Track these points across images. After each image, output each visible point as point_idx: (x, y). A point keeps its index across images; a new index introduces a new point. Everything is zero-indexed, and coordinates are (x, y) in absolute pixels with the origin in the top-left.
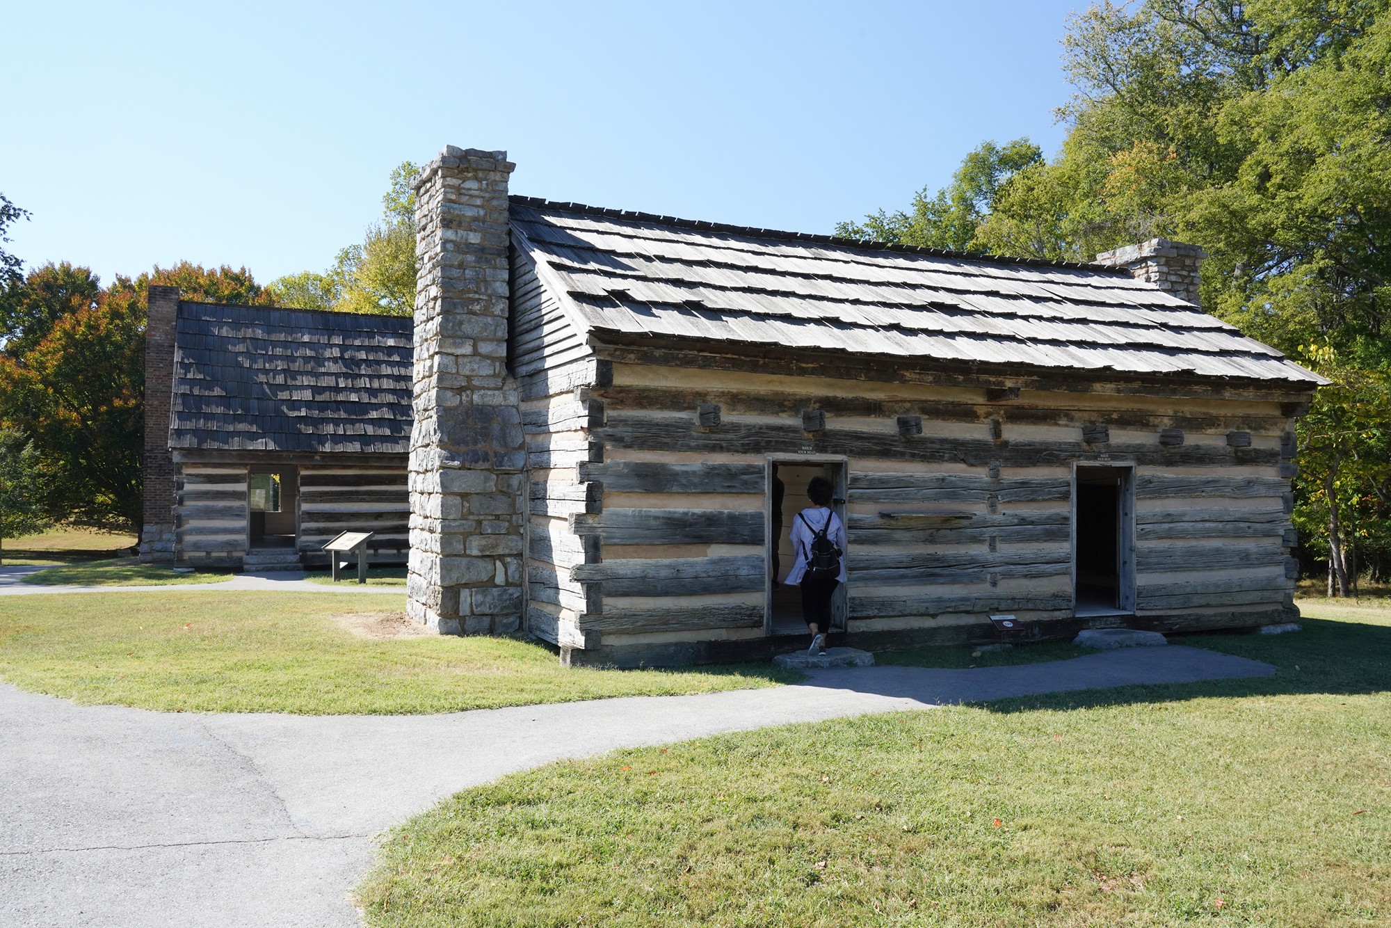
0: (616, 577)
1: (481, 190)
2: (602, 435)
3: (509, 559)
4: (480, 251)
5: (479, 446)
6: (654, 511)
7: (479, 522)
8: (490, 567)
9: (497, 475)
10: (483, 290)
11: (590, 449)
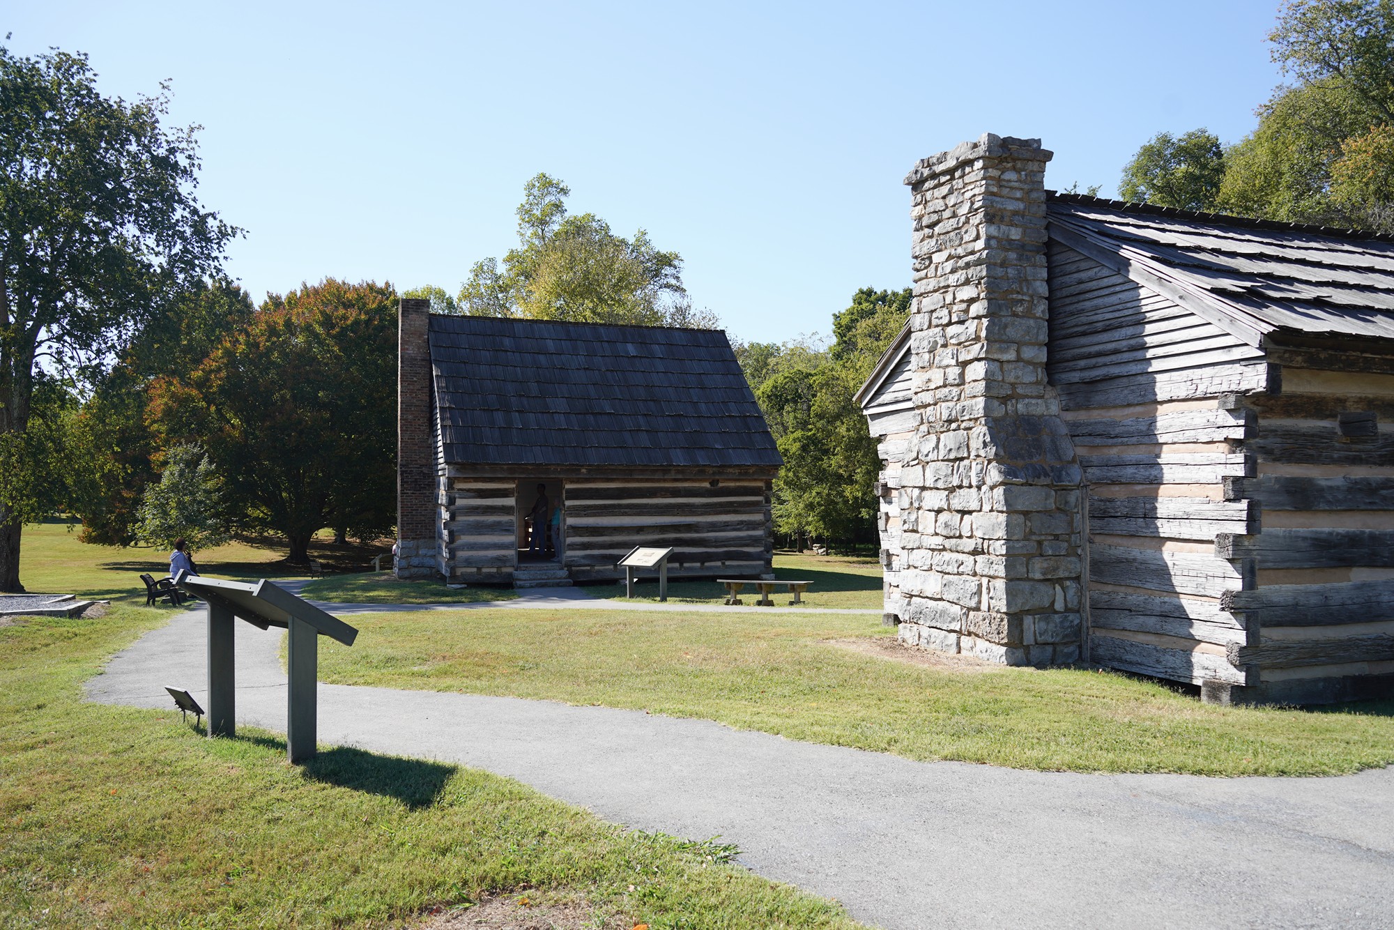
0: (1271, 605)
1: (1020, 181)
3: (1068, 583)
4: (1021, 247)
5: (1035, 459)
6: (1302, 531)
7: (1040, 543)
8: (1051, 592)
9: (1056, 491)
10: (1025, 290)
11: (1245, 463)
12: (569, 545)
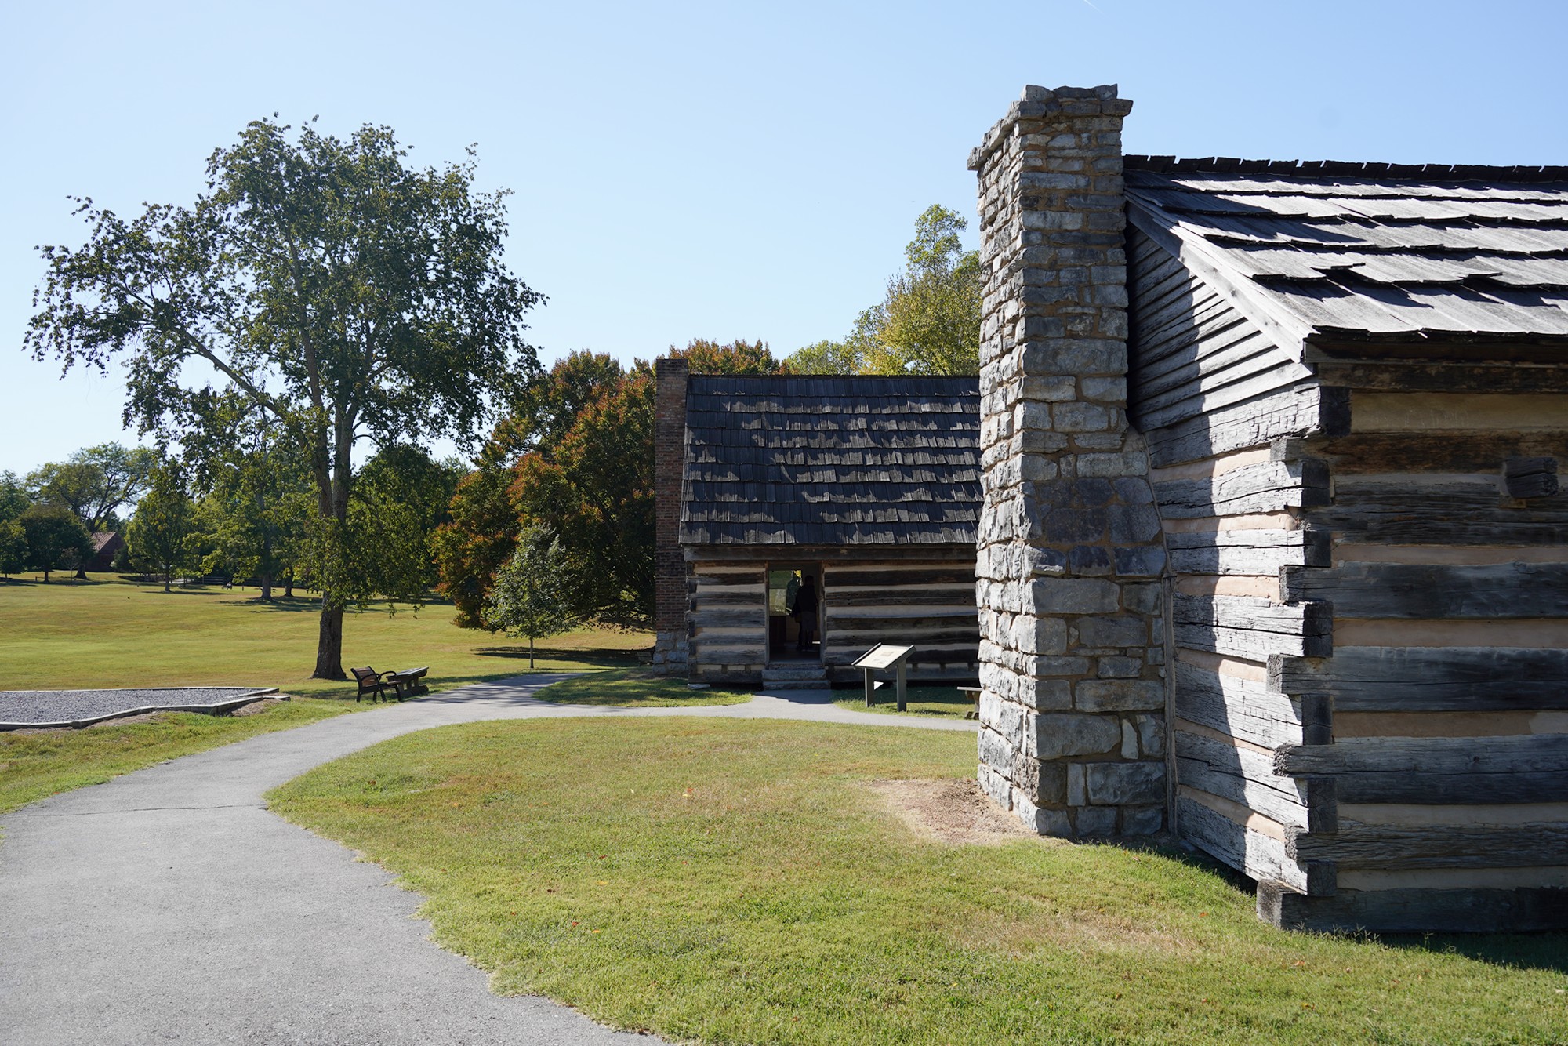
0: (1360, 769)
1: (1080, 148)
2: (1326, 519)
3: (1143, 718)
4: (1082, 241)
5: (1091, 540)
6: (1426, 651)
7: (1095, 660)
8: (1114, 730)
9: (1121, 585)
10: (1088, 299)
11: (1306, 545)
12: (829, 640)
